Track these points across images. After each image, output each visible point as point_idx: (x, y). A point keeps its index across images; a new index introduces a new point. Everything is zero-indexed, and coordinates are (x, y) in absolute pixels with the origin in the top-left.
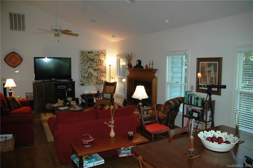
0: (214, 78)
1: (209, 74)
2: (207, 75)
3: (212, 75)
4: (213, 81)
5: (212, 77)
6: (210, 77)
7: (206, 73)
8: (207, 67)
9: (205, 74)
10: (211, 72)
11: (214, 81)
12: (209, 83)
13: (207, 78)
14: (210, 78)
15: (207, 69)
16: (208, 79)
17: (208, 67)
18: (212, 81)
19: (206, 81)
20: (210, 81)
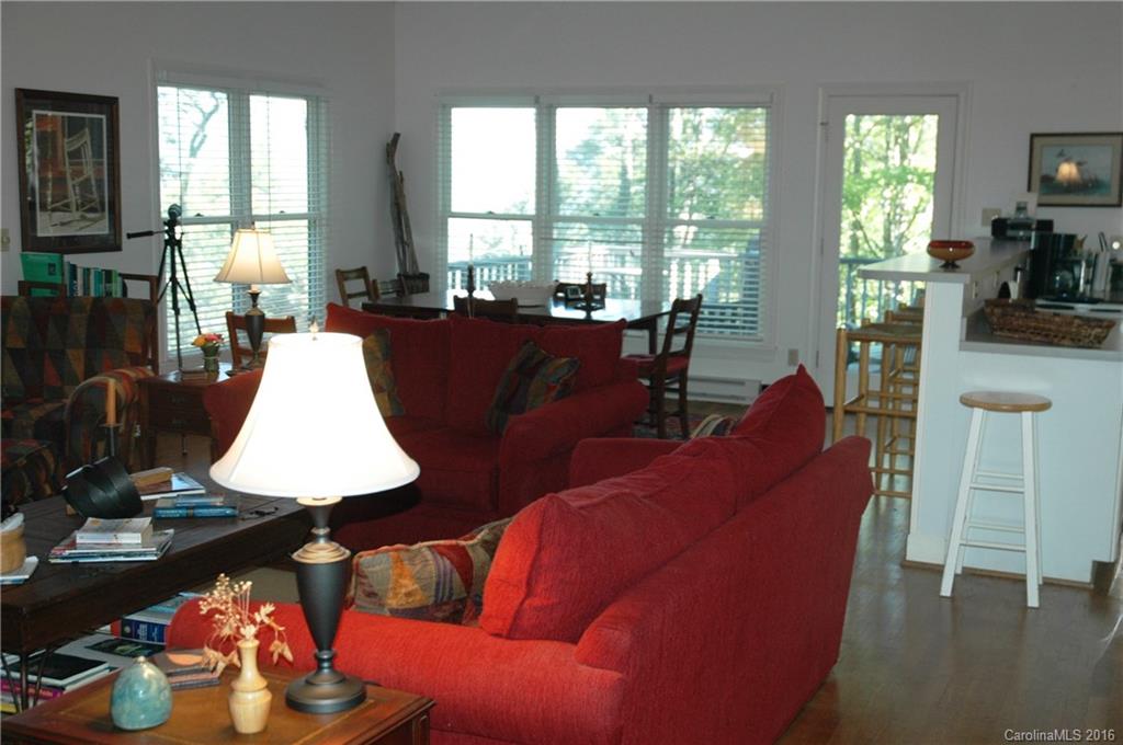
0: (93, 182)
1: (75, 168)
2: (68, 170)
3: (89, 171)
4: (92, 193)
5: (88, 180)
6: (81, 179)
7: (64, 164)
8: (64, 136)
9: (61, 168)
10: (80, 157)
11: (95, 196)
12: (77, 205)
13: (70, 183)
14: (81, 184)
15: (66, 145)
16: (74, 186)
17: (70, 136)
18: (90, 196)
19: (66, 197)
20: (82, 196)
